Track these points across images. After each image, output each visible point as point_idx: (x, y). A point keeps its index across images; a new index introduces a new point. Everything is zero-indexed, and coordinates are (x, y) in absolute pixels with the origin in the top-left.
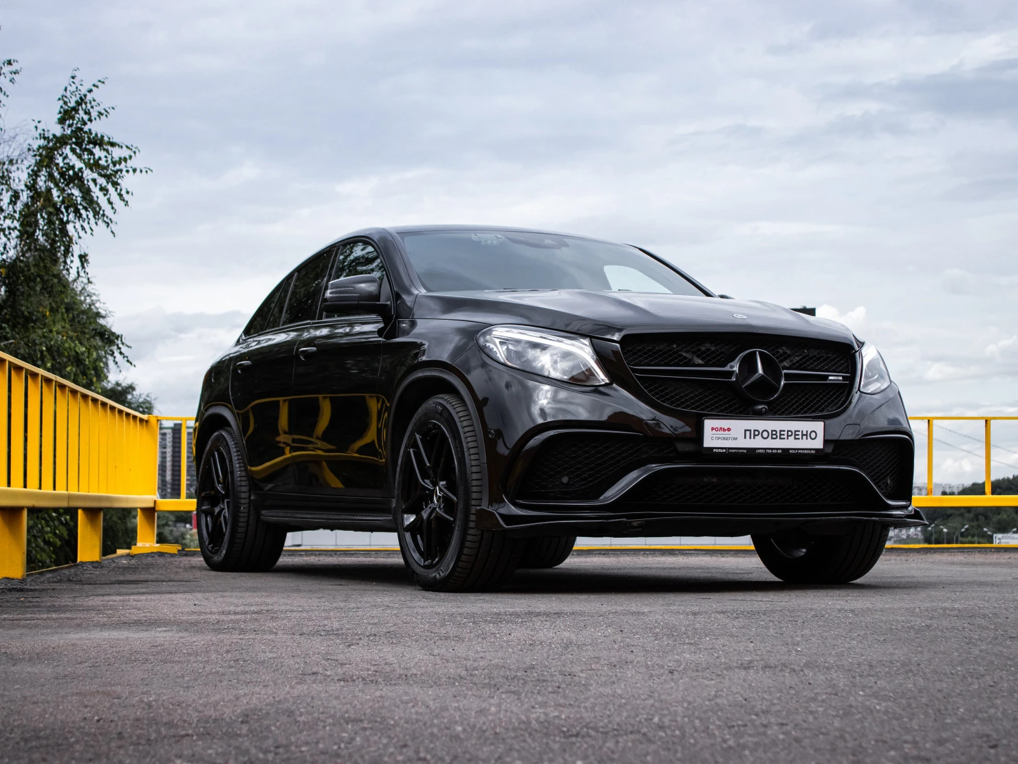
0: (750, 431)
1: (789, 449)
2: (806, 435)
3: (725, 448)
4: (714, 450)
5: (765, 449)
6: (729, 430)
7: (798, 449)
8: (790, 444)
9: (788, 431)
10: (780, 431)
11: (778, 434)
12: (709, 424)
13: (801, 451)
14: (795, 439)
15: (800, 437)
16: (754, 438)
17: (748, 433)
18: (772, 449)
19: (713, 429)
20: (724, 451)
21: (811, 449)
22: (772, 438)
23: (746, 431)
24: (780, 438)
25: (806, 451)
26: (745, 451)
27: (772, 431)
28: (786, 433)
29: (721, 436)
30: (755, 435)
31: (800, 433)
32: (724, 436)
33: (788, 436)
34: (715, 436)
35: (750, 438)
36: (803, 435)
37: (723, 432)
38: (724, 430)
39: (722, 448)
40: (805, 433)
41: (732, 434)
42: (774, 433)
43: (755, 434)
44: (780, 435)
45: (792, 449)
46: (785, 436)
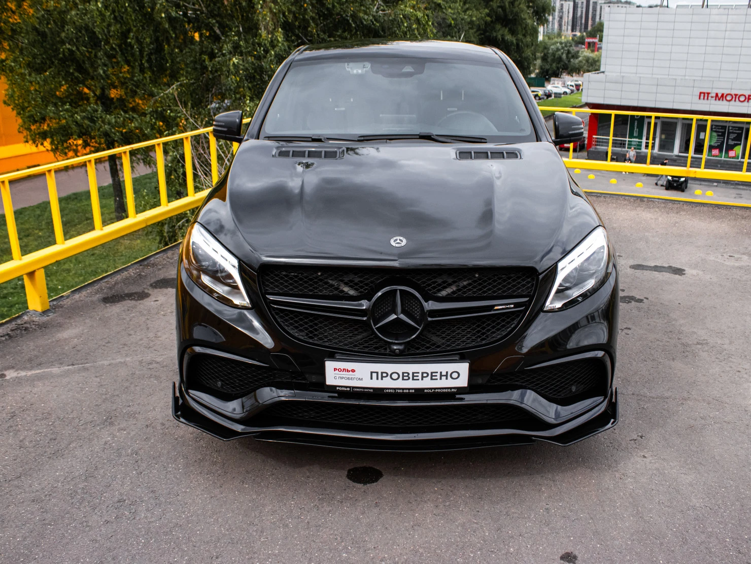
0: (377, 373)
1: (424, 389)
2: (446, 376)
3: (350, 387)
4: (338, 388)
5: (395, 389)
6: (353, 371)
7: (435, 389)
8: (426, 384)
9: (423, 373)
10: (413, 373)
11: (411, 376)
12: (330, 365)
13: (439, 390)
14: (432, 379)
15: (438, 377)
16: (382, 379)
17: (374, 375)
18: (403, 389)
19: (335, 369)
20: (348, 389)
21: (451, 388)
22: (403, 379)
23: (372, 373)
24: (413, 379)
25: (444, 390)
26: (372, 391)
27: (403, 373)
28: (420, 375)
29: (344, 376)
30: (382, 377)
31: (438, 375)
32: (347, 376)
33: (423, 377)
34: (338, 376)
35: (377, 379)
36: (441, 376)
37: (347, 373)
38: (348, 371)
39: (346, 387)
40: (444, 373)
41: (356, 375)
42: (405, 375)
43: (384, 375)
44: (413, 376)
45: (427, 389)
46: (420, 377)
